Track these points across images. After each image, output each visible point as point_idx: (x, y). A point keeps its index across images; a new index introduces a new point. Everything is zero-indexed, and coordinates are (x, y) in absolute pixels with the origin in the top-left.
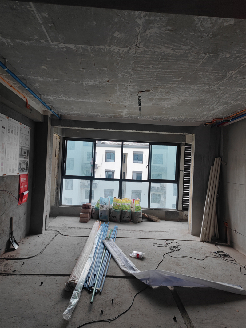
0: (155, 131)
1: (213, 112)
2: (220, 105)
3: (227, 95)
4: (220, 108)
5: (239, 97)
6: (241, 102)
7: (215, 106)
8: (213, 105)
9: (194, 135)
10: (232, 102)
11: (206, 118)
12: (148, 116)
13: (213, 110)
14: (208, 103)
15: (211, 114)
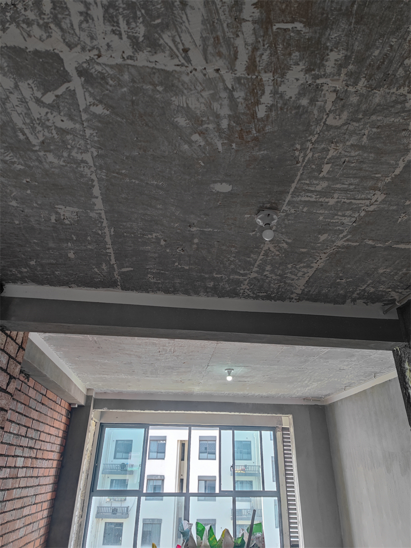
0: (237, 412)
1: (308, 388)
2: (313, 382)
3: (317, 374)
4: (315, 385)
5: (331, 375)
6: (336, 379)
7: (308, 382)
8: (306, 382)
9: (291, 416)
10: (327, 379)
11: (302, 394)
12: (228, 392)
13: (308, 386)
14: (299, 380)
15: (306, 390)
